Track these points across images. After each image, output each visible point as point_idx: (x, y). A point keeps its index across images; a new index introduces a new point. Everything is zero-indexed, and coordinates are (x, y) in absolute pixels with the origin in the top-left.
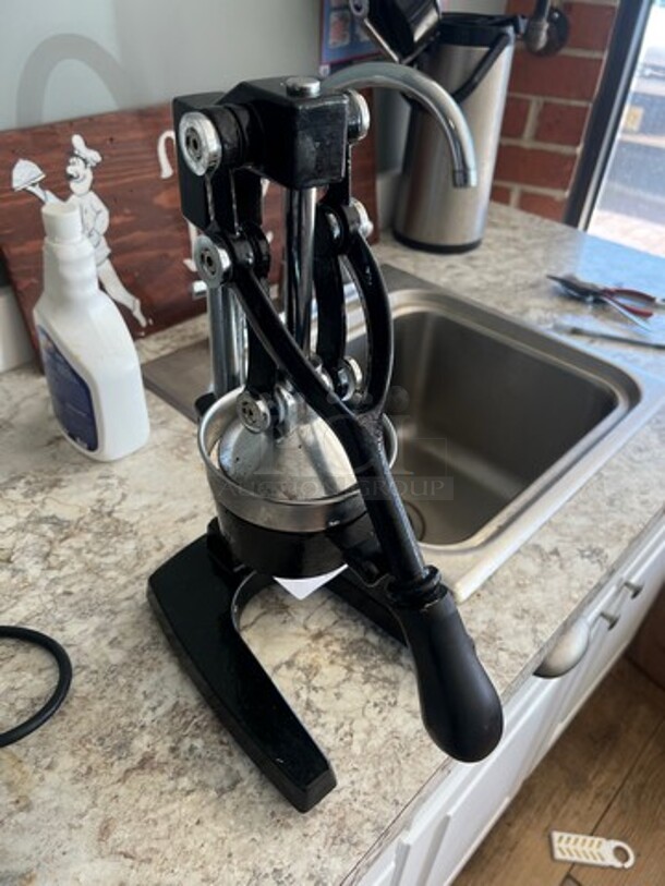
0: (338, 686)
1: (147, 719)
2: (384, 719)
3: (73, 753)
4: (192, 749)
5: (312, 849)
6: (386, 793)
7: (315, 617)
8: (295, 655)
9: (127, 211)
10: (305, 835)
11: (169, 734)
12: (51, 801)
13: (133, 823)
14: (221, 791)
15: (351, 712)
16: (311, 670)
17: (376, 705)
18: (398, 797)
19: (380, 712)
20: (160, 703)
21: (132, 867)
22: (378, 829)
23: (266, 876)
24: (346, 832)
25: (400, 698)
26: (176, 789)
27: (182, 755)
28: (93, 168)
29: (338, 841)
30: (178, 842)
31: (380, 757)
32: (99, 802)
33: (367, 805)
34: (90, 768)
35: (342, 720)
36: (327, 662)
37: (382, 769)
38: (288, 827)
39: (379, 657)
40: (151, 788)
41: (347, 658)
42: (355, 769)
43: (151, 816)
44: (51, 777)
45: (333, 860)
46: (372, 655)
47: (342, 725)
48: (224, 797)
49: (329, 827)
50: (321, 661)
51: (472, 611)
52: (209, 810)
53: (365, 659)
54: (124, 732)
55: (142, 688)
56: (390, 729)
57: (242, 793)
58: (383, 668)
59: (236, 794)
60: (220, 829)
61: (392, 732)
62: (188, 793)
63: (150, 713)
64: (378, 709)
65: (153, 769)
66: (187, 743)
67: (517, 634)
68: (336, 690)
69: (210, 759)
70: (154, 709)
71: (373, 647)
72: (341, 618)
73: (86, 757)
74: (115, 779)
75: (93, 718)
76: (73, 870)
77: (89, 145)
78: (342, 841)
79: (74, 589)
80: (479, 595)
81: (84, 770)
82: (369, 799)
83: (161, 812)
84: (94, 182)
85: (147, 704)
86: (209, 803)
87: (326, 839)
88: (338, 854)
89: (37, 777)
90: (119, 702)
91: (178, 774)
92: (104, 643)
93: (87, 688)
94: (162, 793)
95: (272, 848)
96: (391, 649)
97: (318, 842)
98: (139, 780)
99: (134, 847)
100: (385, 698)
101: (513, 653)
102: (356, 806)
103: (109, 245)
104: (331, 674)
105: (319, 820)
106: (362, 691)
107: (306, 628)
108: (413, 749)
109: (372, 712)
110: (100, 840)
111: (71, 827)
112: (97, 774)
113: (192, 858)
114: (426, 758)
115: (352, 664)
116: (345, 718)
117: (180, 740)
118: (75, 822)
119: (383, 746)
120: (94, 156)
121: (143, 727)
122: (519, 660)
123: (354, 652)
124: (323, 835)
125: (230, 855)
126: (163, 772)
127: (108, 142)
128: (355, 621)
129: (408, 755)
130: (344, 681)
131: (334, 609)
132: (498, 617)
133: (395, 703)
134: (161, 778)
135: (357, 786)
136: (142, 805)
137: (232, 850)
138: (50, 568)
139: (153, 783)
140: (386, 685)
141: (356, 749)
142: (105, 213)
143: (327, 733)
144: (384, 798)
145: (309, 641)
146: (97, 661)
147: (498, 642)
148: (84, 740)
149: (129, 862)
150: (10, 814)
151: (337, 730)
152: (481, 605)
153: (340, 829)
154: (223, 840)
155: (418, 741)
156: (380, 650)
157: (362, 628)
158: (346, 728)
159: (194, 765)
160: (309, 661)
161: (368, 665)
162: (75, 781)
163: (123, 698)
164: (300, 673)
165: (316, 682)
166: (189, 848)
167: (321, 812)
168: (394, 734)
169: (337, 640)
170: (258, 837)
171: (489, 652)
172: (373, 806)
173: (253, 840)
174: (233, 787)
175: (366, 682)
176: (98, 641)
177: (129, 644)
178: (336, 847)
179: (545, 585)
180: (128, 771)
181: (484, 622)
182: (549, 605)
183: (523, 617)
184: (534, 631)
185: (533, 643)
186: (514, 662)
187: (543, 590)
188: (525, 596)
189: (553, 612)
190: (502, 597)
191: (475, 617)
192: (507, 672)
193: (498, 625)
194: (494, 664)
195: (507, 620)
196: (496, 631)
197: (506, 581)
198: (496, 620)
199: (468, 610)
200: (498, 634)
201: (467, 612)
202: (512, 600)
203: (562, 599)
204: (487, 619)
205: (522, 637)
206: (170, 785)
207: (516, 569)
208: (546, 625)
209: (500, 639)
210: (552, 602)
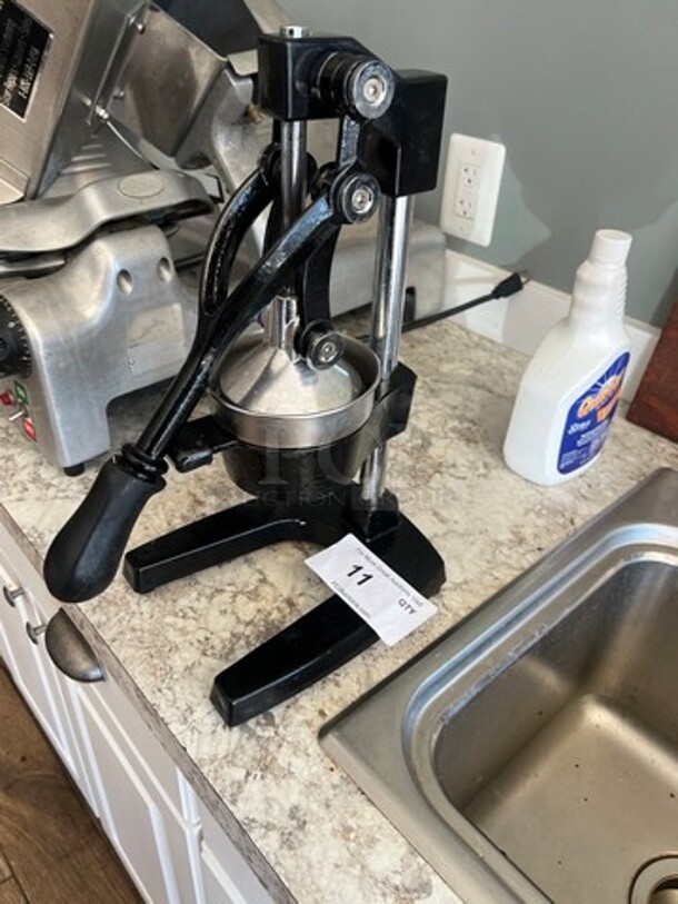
0: (233, 613)
2: (192, 644)
8: (272, 585)
15: (205, 620)
16: (254, 595)
17: (207, 639)
18: (118, 642)
19: (199, 641)
25: (209, 659)
26: (174, 517)
31: (157, 635)
33: (120, 621)
34: (200, 480)
35: (199, 612)
36: (260, 607)
37: (146, 635)
40: (180, 505)
41: (262, 623)
42: (152, 617)
43: (160, 507)
47: (195, 612)
50: (263, 602)
51: (308, 755)
56: (180, 646)
58: (245, 650)
61: (177, 647)
64: (202, 639)
65: (192, 506)
67: (268, 800)
68: (230, 610)
74: (191, 490)
80: (332, 769)
82: (124, 623)
86: (158, 533)
98: (188, 501)
100: (212, 647)
101: (240, 787)
102: (122, 614)
104: (247, 610)
106: (225, 630)
107: (301, 595)
108: (155, 661)
109: (201, 635)
114: (144, 669)
115: (255, 626)
116: (201, 615)
119: (166, 639)
122: (229, 791)
123: (267, 629)
126: (189, 511)
129: (152, 656)
130: (238, 618)
132: (295, 786)
133: (205, 655)
134: (184, 511)
135: (138, 615)
139: (183, 507)
141: (170, 619)
143: (191, 601)
145: (285, 596)
147: (259, 774)
151: (191, 608)
155: (162, 665)
158: (191, 614)
160: (264, 594)
161: (251, 639)
164: (252, 587)
165: (241, 599)
167: (126, 592)
168: (175, 648)
169: (284, 617)
171: (246, 759)
175: (233, 635)
179: (347, 873)
180: (195, 496)
181: (290, 764)
182: (310, 866)
183: (293, 818)
184: (268, 827)
185: (251, 817)
186: (227, 783)
187: (337, 866)
188: (327, 833)
189: (298, 867)
190: (327, 799)
191: (298, 757)
192: (216, 771)
193: (283, 782)
194: (229, 758)
195: (290, 794)
196: (275, 777)
197: (354, 814)
198: (292, 781)
199: (310, 751)
200: (269, 776)
201: (306, 748)
202: (322, 813)
203: (318, 890)
204: (292, 770)
205: (262, 806)
206: (178, 514)
207: (377, 836)
208: (277, 846)
209: (263, 777)
210: (315, 872)
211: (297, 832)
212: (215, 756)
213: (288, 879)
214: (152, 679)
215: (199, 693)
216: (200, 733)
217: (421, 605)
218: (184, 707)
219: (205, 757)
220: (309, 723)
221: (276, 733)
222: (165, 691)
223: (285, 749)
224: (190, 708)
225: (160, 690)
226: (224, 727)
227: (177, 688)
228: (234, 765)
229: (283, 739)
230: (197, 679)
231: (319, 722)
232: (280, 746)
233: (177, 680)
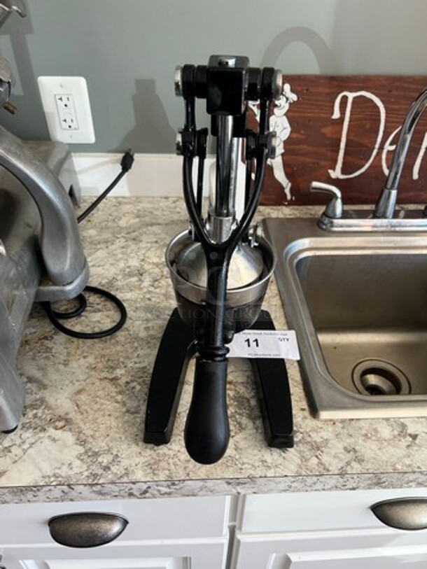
1: (130, 365)
3: (96, 358)
4: (134, 388)
5: (137, 460)
6: (188, 467)
7: (236, 374)
9: (302, 132)
10: (140, 453)
11: (132, 376)
12: (74, 368)
13: (90, 397)
14: (128, 411)
18: (191, 473)
20: (140, 362)
21: (75, 411)
22: (169, 477)
23: (112, 454)
24: (156, 466)
25: (237, 436)
26: (114, 397)
27: (128, 387)
28: (290, 104)
29: (149, 467)
30: (96, 415)
32: (87, 381)
33: (176, 465)
34: (95, 367)
38: (137, 444)
39: (247, 412)
40: (107, 389)
41: (232, 401)
43: (98, 399)
44: (82, 361)
45: (140, 471)
46: (245, 409)
48: (127, 414)
49: (152, 458)
51: (322, 428)
52: (117, 414)
53: (240, 409)
54: (118, 364)
55: (140, 352)
57: (134, 418)
58: (244, 418)
59: (132, 417)
60: (114, 424)
62: (117, 402)
63: (133, 363)
65: (114, 384)
66: (134, 384)
67: (335, 456)
69: (136, 397)
70: (136, 363)
71: (250, 406)
72: (248, 383)
73: (98, 363)
74: (99, 377)
75: (113, 351)
76: (59, 396)
77: (292, 91)
78: (151, 468)
79: (153, 299)
80: (334, 424)
81: (93, 366)
82: (178, 463)
83: (102, 401)
84: (288, 111)
85: (136, 360)
86: (120, 412)
87: (146, 462)
88: (144, 471)
89: (78, 357)
90: (127, 352)
91: (120, 393)
92: (144, 326)
93: (123, 339)
94: (109, 394)
95: (124, 446)
96: (257, 413)
97: (142, 459)
98: (106, 384)
99: (82, 405)
101: (322, 464)
102: (171, 461)
103: (285, 148)
105: (150, 453)
110: (75, 394)
111: (72, 382)
112: (96, 371)
113: (96, 425)
114: (221, 469)
117: (133, 381)
118: (74, 382)
120: (294, 97)
121: (126, 367)
122: (321, 469)
123: (237, 401)
124: (146, 459)
125: (108, 436)
126: (116, 387)
127: (305, 92)
128: (253, 389)
131: (248, 377)
132: (334, 442)
134: (114, 389)
135: (179, 454)
136: (99, 393)
137: (111, 435)
138: (153, 286)
139: (109, 389)
140: (237, 426)
142: (289, 129)
144: (185, 468)
146: (134, 331)
147: (319, 452)
148: (103, 356)
149: (76, 408)
150: (60, 363)
152: (331, 429)
153: (155, 463)
154: (111, 428)
156: (251, 409)
157: (253, 394)
159: (129, 394)
161: (238, 411)
162: (87, 368)
163: (130, 351)
166: (98, 421)
167: (155, 450)
169: (236, 390)
170: (123, 438)
171: (308, 453)
172: (177, 467)
173: (121, 438)
174: (133, 413)
176: (142, 324)
177: (152, 332)
178: (146, 468)
179: (384, 448)
180: (106, 378)
181: (322, 438)
182: (375, 459)
183: (349, 452)
184: (348, 464)
185: (339, 468)
186: (317, 468)
187: (380, 449)
188: (363, 443)
189: (373, 463)
190: (348, 434)
191: (320, 432)
192: (307, 469)
193: (329, 445)
194: (304, 460)
195: (337, 447)
196: (324, 447)
197: (360, 429)
198: (331, 442)
199: (320, 426)
200: (323, 449)
201: (318, 427)
202: (353, 440)
203: (387, 462)
204: (325, 438)
205: (337, 460)
206: (114, 394)
207: (375, 427)
208: (359, 466)
209: (322, 452)
210: (379, 458)
211: (357, 454)
212: (298, 464)
213: (377, 470)
214: (231, 469)
215: (256, 452)
216: (280, 464)
217: (286, 335)
218: (260, 463)
219: (296, 469)
220: (305, 418)
221: (302, 433)
222: (243, 467)
223: (313, 435)
224: (262, 461)
225: (241, 469)
226: (284, 452)
227: (246, 461)
228: (309, 459)
229: (307, 432)
230: (246, 448)
231: (307, 413)
232: (310, 436)
233: (240, 458)
